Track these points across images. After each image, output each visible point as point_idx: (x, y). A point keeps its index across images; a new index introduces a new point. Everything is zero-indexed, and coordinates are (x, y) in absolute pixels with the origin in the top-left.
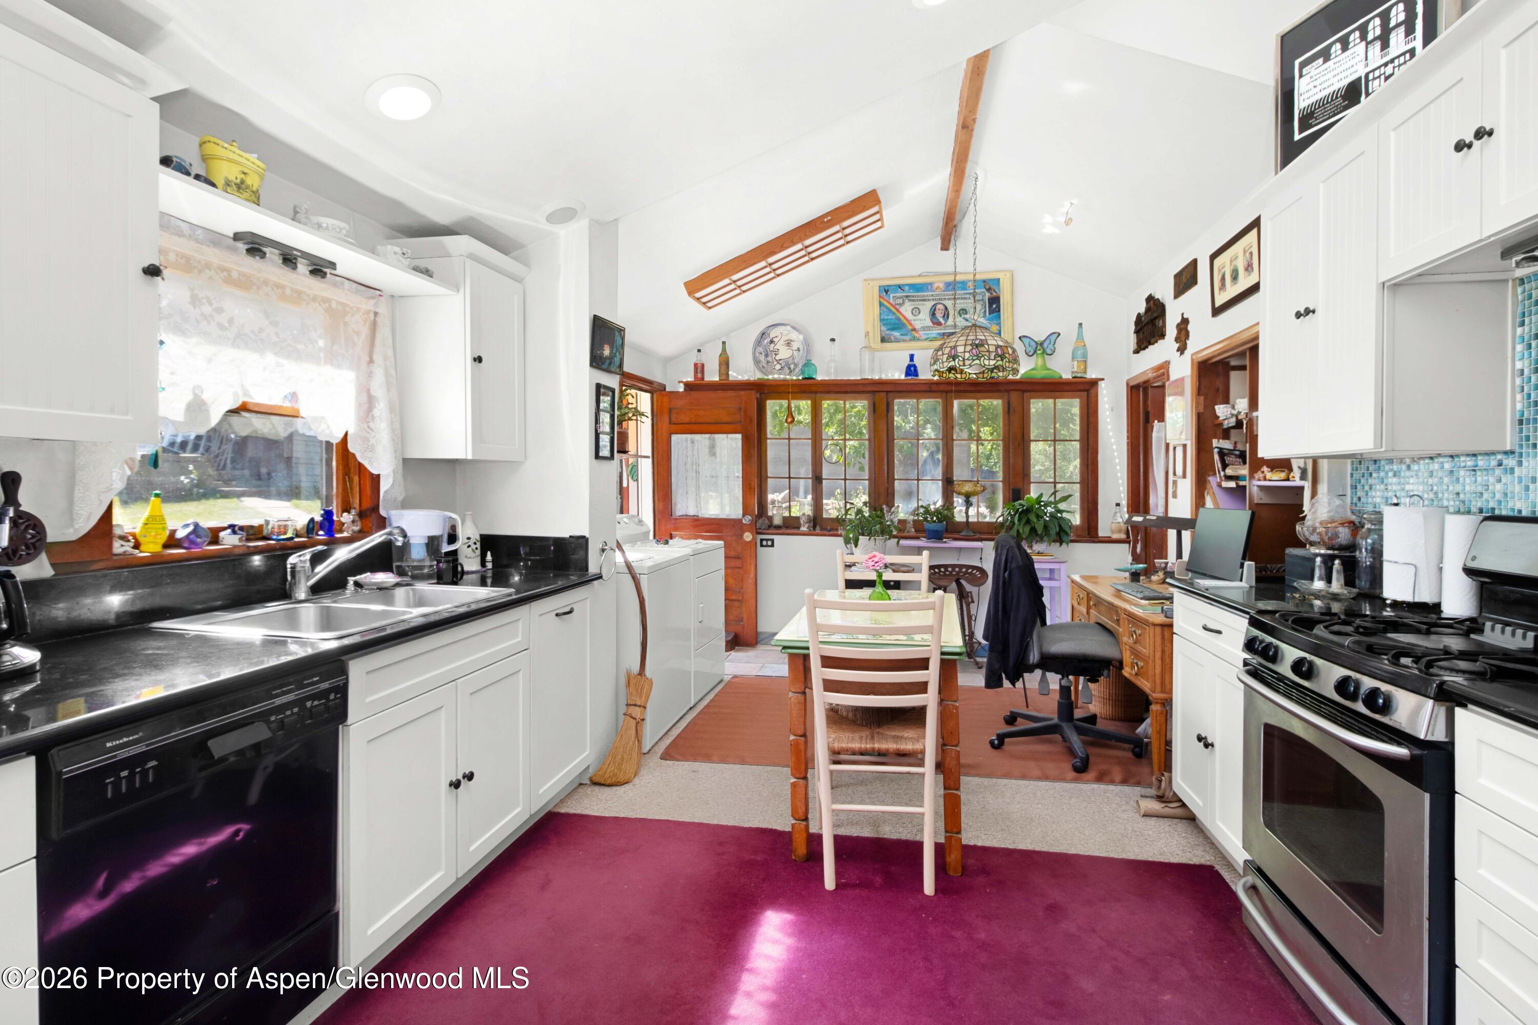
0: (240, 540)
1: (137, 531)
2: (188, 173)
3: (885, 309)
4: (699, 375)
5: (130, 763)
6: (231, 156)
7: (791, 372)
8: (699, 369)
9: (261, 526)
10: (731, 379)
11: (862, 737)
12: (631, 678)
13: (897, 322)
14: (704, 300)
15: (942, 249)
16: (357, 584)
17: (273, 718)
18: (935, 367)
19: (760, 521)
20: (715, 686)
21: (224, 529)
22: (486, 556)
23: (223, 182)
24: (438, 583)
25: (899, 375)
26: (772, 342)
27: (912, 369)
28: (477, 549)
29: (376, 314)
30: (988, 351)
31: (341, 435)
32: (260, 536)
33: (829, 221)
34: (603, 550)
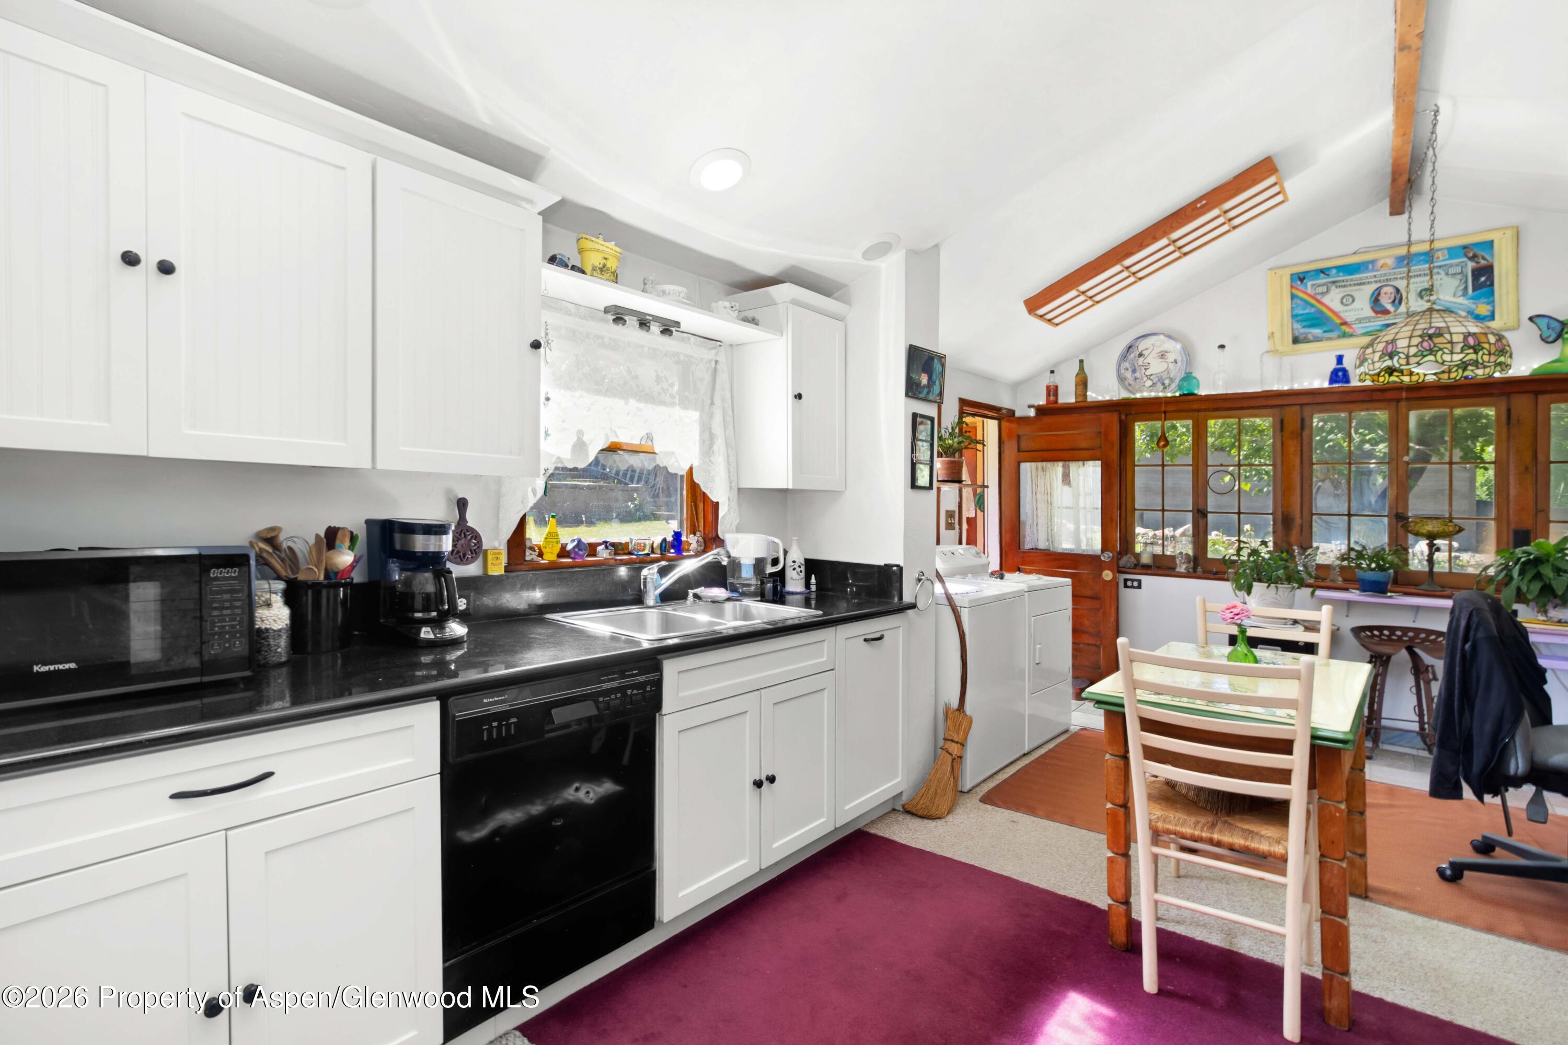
0: (610, 554)
1: (541, 543)
2: (566, 266)
3: (1299, 302)
4: (1052, 398)
5: (501, 716)
6: (597, 246)
7: (1165, 388)
8: (1053, 391)
9: (627, 544)
10: (1089, 399)
11: (1198, 822)
12: (949, 713)
13: (1317, 315)
14: (1049, 316)
15: (1392, 214)
16: (696, 596)
17: (601, 699)
18: (1362, 369)
19: (1125, 559)
20: (1058, 736)
21: (600, 544)
22: (810, 579)
23: (591, 268)
24: (761, 601)
25: (1321, 382)
26: (1140, 355)
27: (1340, 374)
28: (801, 571)
29: (716, 362)
30: (1451, 342)
31: (687, 468)
32: (627, 552)
33: (1203, 206)
34: (919, 580)
